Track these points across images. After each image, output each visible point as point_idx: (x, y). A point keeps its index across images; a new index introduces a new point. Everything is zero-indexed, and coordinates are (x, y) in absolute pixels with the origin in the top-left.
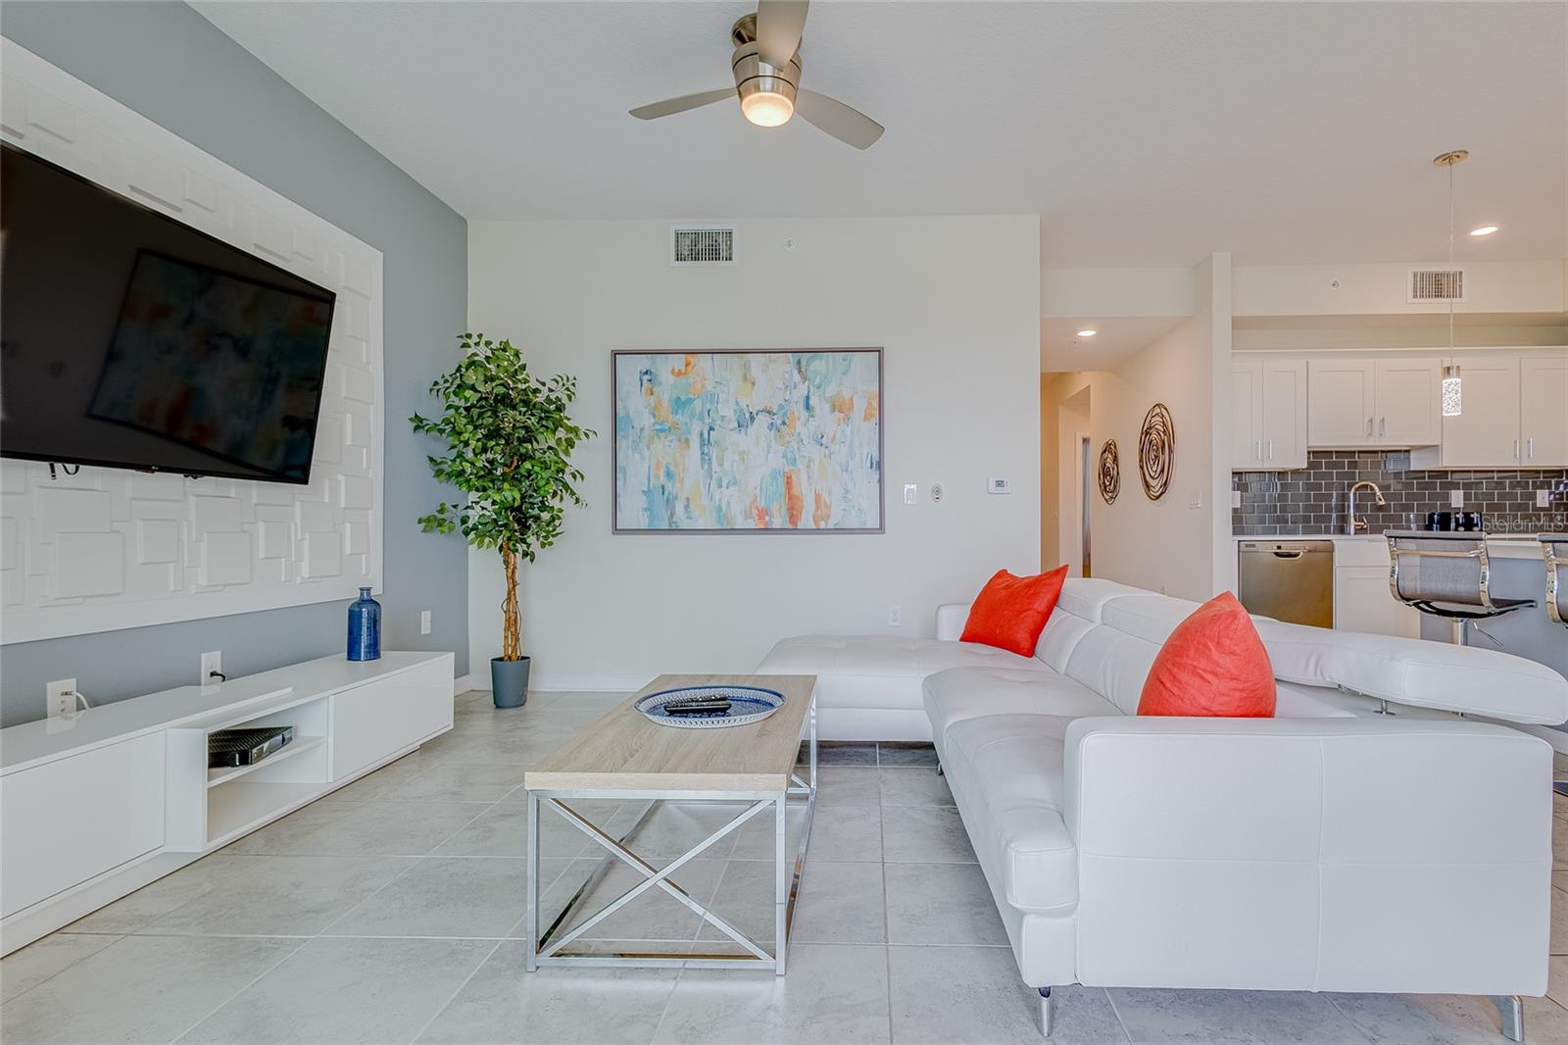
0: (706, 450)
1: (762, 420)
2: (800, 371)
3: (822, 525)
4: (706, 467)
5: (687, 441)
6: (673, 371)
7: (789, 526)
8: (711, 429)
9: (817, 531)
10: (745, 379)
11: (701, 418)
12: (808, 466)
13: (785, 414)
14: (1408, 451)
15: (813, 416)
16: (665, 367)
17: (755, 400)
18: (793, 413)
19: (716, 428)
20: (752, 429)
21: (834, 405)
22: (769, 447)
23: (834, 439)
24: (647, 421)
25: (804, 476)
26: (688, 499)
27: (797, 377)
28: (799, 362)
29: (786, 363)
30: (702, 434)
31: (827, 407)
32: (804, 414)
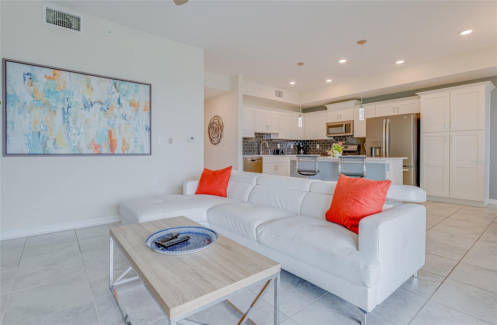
0: (66, 116)
1: (97, 106)
2: (116, 87)
3: (126, 152)
4: (66, 124)
5: (54, 111)
6: (46, 76)
7: (111, 153)
8: (69, 107)
9: (124, 154)
10: (88, 86)
11: (63, 101)
12: (119, 128)
13: (108, 105)
14: (270, 134)
15: (121, 107)
16: (40, 74)
17: (94, 97)
18: (112, 105)
19: (72, 107)
20: (92, 110)
21: (131, 104)
22: (100, 118)
23: (131, 118)
24: (29, 98)
25: (117, 131)
26: (55, 140)
27: (114, 90)
28: (115, 84)
29: (109, 84)
30: (63, 109)
31: (128, 104)
32: (118, 106)
